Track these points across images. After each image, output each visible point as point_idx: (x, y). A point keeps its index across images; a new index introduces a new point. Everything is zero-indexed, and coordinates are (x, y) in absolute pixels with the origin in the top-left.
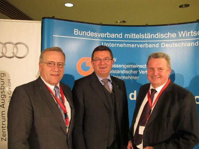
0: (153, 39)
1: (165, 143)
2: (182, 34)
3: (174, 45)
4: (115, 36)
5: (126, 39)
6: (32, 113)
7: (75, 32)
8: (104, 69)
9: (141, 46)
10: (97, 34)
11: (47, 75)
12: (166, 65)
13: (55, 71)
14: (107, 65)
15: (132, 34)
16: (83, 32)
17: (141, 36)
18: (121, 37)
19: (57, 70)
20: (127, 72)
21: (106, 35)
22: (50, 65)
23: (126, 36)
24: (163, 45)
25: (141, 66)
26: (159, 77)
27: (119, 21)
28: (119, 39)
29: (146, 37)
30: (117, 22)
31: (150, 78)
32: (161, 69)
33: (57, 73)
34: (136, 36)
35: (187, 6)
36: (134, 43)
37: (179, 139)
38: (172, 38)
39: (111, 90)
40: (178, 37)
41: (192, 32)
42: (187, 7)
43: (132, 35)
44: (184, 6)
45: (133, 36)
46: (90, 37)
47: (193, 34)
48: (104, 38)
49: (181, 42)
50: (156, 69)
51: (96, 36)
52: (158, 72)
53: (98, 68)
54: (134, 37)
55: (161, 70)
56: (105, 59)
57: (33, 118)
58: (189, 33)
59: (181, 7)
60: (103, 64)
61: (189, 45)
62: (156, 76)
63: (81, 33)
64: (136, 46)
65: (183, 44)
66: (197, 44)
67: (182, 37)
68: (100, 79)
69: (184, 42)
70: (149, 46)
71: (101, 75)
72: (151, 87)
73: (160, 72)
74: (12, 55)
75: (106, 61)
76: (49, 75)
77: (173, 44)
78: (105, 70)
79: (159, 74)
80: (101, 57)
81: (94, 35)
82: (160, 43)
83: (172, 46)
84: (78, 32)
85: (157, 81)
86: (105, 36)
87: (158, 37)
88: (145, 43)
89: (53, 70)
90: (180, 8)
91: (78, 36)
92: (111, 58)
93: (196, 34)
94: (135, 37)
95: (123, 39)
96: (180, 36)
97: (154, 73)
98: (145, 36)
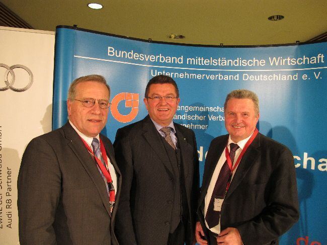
0: (229, 67)
1: (253, 222)
2: (274, 61)
3: (263, 78)
4: (171, 60)
5: (190, 66)
6: (60, 181)
7: (109, 51)
8: (165, 112)
9: (212, 77)
10: (144, 57)
11: (82, 121)
12: (253, 108)
13: (96, 114)
14: (170, 106)
15: (198, 58)
16: (123, 53)
17: (213, 63)
18: (182, 62)
19: (98, 112)
20: (190, 118)
21: (159, 58)
22: (86, 104)
23: (190, 60)
24: (246, 77)
25: (211, 109)
26: (243, 125)
27: (173, 36)
28: (178, 65)
29: (221, 64)
30: (170, 37)
31: (229, 127)
32: (245, 114)
33: (97, 118)
34: (205, 62)
35: (280, 17)
36: (202, 73)
37: (273, 216)
38: (260, 67)
39: (175, 144)
40: (268, 66)
41: (289, 59)
42: (280, 19)
43: (198, 61)
44: (275, 18)
45: (200, 61)
46: (133, 61)
47: (290, 62)
48: (154, 63)
49: (272, 73)
50: (239, 115)
51: (142, 58)
52: (242, 119)
53: (155, 111)
54: (201, 63)
55: (246, 116)
56: (168, 97)
57: (62, 190)
58: (284, 60)
59: (270, 18)
60: (163, 104)
61: (285, 78)
62: (238, 124)
63: (118, 54)
64: (205, 77)
65: (276, 77)
66: (295, 77)
67: (274, 66)
68: (159, 127)
69: (277, 73)
70: (224, 77)
71: (160, 122)
72: (230, 141)
73: (245, 118)
74: (4, 86)
75: (168, 101)
76: (84, 121)
77: (261, 76)
78: (167, 114)
79: (243, 121)
80: (161, 94)
81: (139, 57)
82: (241, 74)
83: (259, 79)
84: (115, 52)
85: (240, 132)
86: (155, 59)
87: (238, 65)
88: (217, 73)
89: (92, 112)
90: (270, 21)
91: (114, 58)
92: (175, 96)
93: (295, 62)
94: (203, 63)
95: (184, 65)
96: (272, 64)
97: (236, 120)
98: (218, 62)
